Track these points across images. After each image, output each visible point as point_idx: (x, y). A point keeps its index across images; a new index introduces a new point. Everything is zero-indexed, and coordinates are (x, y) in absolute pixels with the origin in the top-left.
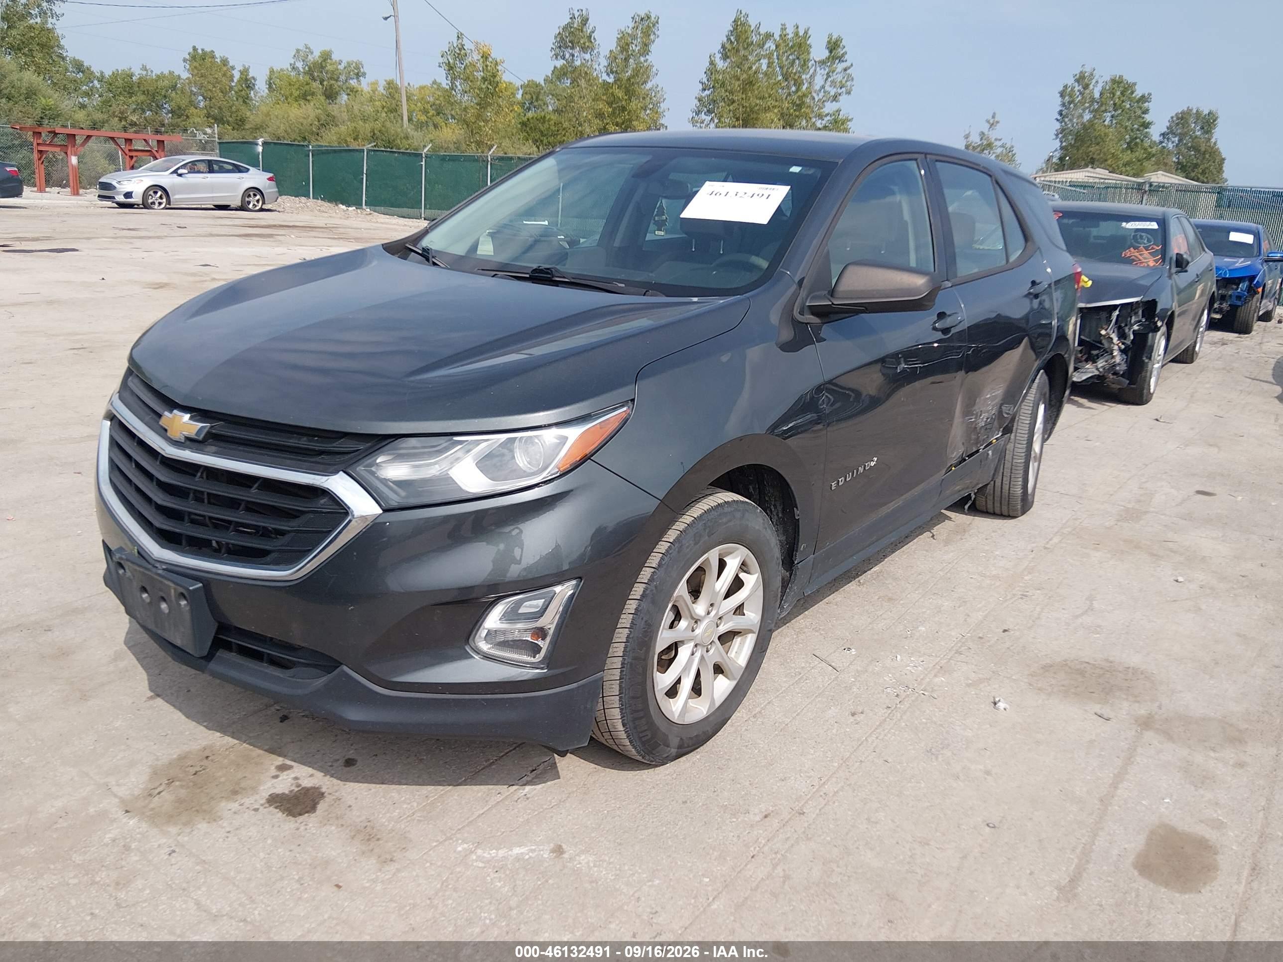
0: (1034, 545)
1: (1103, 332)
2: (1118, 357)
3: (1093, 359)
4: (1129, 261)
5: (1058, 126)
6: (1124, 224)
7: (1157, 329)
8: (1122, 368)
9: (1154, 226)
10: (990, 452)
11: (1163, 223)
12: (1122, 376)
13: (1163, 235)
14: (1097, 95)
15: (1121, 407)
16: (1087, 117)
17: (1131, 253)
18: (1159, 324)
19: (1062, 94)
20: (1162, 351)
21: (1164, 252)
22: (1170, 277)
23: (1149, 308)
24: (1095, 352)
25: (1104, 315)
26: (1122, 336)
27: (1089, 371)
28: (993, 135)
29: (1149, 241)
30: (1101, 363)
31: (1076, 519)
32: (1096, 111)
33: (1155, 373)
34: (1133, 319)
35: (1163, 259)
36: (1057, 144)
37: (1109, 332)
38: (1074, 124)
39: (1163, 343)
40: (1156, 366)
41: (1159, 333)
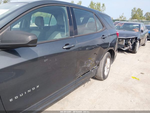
0: (104, 89)
1: (128, 42)
2: (131, 46)
3: (127, 46)
4: (134, 31)
5: (131, 14)
6: (133, 25)
7: (137, 42)
8: (131, 48)
9: (138, 25)
10: (93, 71)
11: (140, 25)
12: (132, 49)
13: (139, 27)
14: (136, 11)
15: (132, 54)
16: (135, 13)
17: (134, 29)
18: (138, 41)
19: (132, 10)
20: (138, 45)
21: (139, 30)
22: (140, 33)
23: (136, 38)
24: (127, 45)
25: (129, 39)
26: (132, 43)
27: (126, 48)
28: (123, 15)
29: (137, 28)
30: (128, 47)
31: (115, 81)
32: (136, 12)
33: (137, 49)
34: (134, 40)
35: (139, 31)
36: (131, 16)
37: (129, 42)
38: (133, 14)
39: (139, 44)
40: (138, 47)
41: (138, 42)
